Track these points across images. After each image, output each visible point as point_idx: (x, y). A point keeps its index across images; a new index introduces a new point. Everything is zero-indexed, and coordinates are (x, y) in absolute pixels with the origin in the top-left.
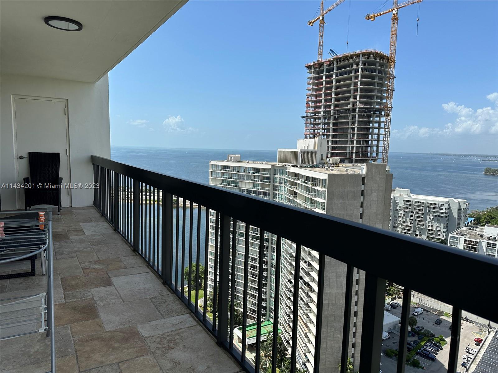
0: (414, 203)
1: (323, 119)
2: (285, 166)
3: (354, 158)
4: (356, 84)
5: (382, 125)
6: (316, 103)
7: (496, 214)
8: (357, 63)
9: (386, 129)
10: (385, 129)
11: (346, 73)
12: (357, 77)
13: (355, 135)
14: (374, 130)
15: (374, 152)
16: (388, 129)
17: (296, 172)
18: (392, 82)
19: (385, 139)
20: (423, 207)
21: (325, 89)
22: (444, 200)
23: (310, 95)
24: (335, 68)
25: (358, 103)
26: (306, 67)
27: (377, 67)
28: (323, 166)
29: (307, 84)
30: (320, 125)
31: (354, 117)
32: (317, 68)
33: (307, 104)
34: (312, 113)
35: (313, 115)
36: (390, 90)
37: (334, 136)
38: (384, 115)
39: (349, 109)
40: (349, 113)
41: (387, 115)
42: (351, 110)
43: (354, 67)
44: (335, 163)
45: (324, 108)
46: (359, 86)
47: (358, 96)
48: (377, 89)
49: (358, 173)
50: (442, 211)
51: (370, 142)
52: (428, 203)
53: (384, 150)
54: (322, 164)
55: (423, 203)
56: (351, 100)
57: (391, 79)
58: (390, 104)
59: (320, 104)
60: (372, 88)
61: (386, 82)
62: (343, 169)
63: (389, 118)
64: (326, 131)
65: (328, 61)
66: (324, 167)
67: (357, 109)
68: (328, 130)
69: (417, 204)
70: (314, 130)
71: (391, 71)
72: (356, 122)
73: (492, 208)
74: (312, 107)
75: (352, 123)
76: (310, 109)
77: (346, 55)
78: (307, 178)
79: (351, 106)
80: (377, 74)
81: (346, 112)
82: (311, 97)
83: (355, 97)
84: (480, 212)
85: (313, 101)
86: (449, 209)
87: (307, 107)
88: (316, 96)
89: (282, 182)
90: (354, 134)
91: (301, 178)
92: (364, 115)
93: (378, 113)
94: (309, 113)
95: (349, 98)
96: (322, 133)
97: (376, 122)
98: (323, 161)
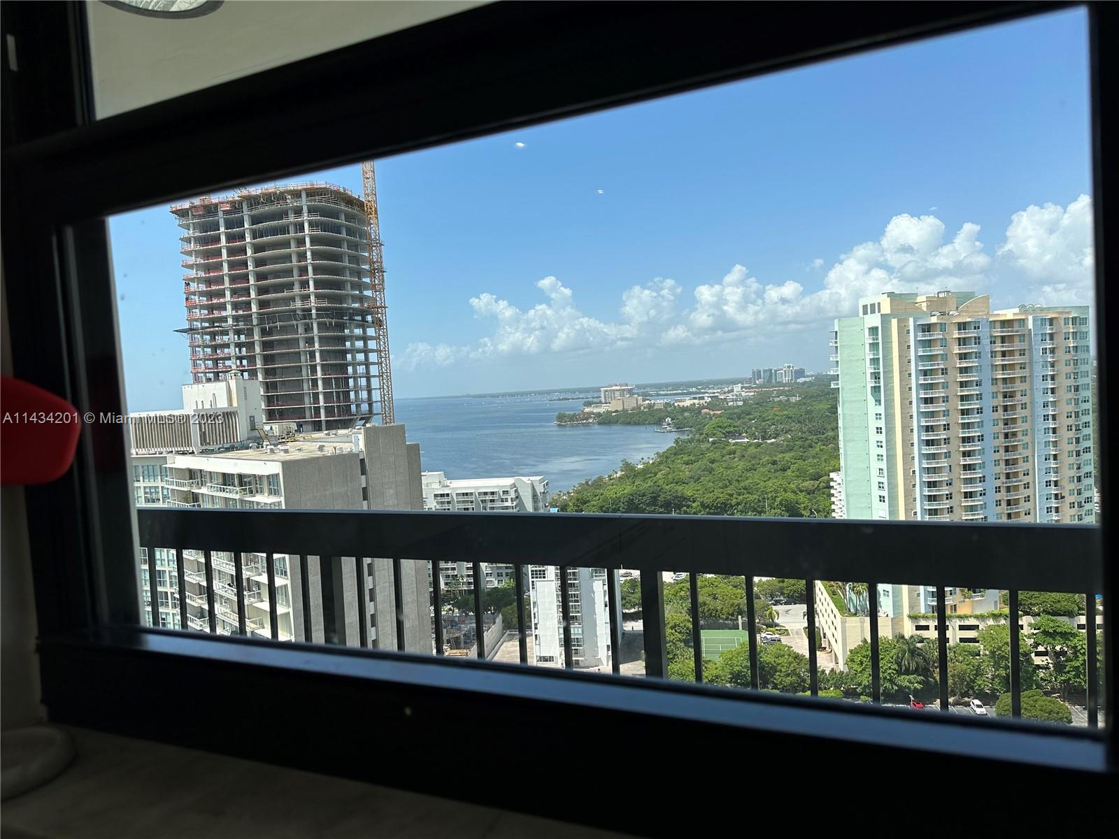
0: (455, 497)
1: (235, 335)
2: (158, 455)
3: (323, 418)
4: (302, 256)
5: (372, 345)
6: (211, 298)
7: (589, 494)
8: (298, 212)
9: (381, 351)
10: (378, 351)
11: (274, 231)
12: (301, 242)
13: (319, 368)
14: (357, 354)
15: (363, 401)
16: (385, 351)
17: (192, 467)
18: (377, 254)
19: (383, 373)
20: (472, 502)
21: (228, 265)
22: (507, 482)
23: (193, 280)
24: (246, 218)
25: (312, 298)
26: (173, 212)
27: (342, 221)
28: (258, 444)
29: (181, 253)
30: (229, 347)
31: (308, 329)
32: (200, 216)
33: (187, 299)
34: (203, 320)
35: (207, 325)
36: (377, 271)
37: (268, 372)
38: (373, 323)
39: (295, 311)
40: (297, 320)
41: (378, 323)
42: (299, 312)
43: (292, 218)
44: (286, 433)
45: (233, 309)
46: (309, 261)
47: (311, 283)
48: (350, 269)
49: (349, 450)
50: (506, 504)
51: (351, 382)
52: (480, 494)
53: (382, 397)
54: (256, 440)
55: (471, 494)
56: (297, 290)
57: (374, 248)
58: (381, 299)
59: (222, 300)
60: (338, 265)
61: (366, 254)
62: (309, 446)
63: (383, 329)
64: (245, 362)
65: (228, 202)
66: (262, 447)
67: (314, 311)
68: (252, 359)
69: (461, 498)
70: (216, 361)
71: (372, 230)
72: (316, 339)
73: (581, 485)
74: (202, 307)
75: (307, 343)
76: (198, 311)
77: (270, 191)
78: (227, 479)
79: (298, 304)
80: (344, 235)
81: (289, 319)
82: (196, 284)
83: (305, 284)
84: (564, 494)
85: (202, 294)
86: (517, 497)
87: (190, 308)
88: (209, 282)
89: (154, 496)
90: (316, 365)
91: (208, 480)
92: (331, 324)
93: (359, 318)
94: (197, 320)
95: (290, 286)
96: (237, 367)
97: (358, 338)
98: (256, 433)
